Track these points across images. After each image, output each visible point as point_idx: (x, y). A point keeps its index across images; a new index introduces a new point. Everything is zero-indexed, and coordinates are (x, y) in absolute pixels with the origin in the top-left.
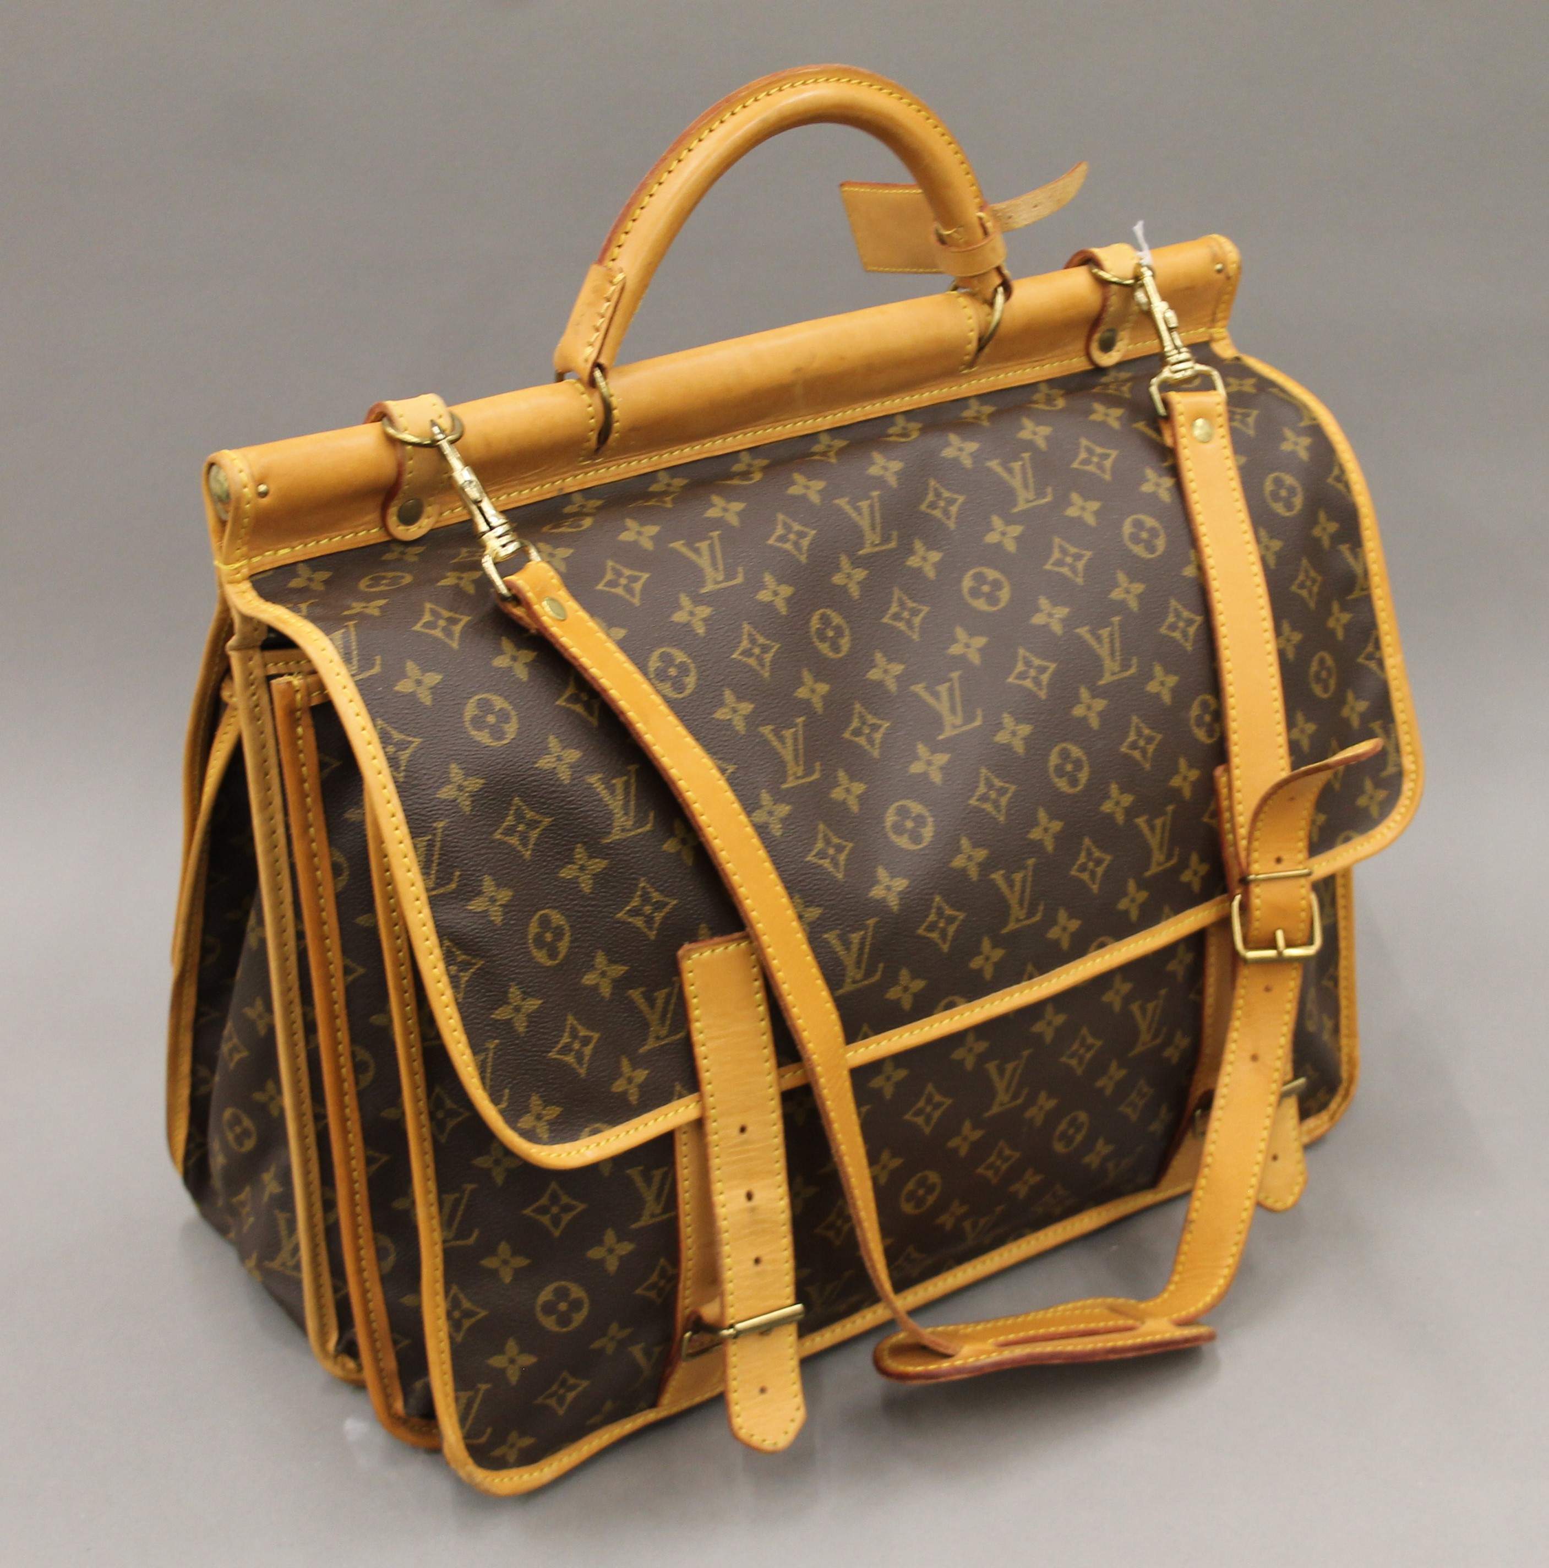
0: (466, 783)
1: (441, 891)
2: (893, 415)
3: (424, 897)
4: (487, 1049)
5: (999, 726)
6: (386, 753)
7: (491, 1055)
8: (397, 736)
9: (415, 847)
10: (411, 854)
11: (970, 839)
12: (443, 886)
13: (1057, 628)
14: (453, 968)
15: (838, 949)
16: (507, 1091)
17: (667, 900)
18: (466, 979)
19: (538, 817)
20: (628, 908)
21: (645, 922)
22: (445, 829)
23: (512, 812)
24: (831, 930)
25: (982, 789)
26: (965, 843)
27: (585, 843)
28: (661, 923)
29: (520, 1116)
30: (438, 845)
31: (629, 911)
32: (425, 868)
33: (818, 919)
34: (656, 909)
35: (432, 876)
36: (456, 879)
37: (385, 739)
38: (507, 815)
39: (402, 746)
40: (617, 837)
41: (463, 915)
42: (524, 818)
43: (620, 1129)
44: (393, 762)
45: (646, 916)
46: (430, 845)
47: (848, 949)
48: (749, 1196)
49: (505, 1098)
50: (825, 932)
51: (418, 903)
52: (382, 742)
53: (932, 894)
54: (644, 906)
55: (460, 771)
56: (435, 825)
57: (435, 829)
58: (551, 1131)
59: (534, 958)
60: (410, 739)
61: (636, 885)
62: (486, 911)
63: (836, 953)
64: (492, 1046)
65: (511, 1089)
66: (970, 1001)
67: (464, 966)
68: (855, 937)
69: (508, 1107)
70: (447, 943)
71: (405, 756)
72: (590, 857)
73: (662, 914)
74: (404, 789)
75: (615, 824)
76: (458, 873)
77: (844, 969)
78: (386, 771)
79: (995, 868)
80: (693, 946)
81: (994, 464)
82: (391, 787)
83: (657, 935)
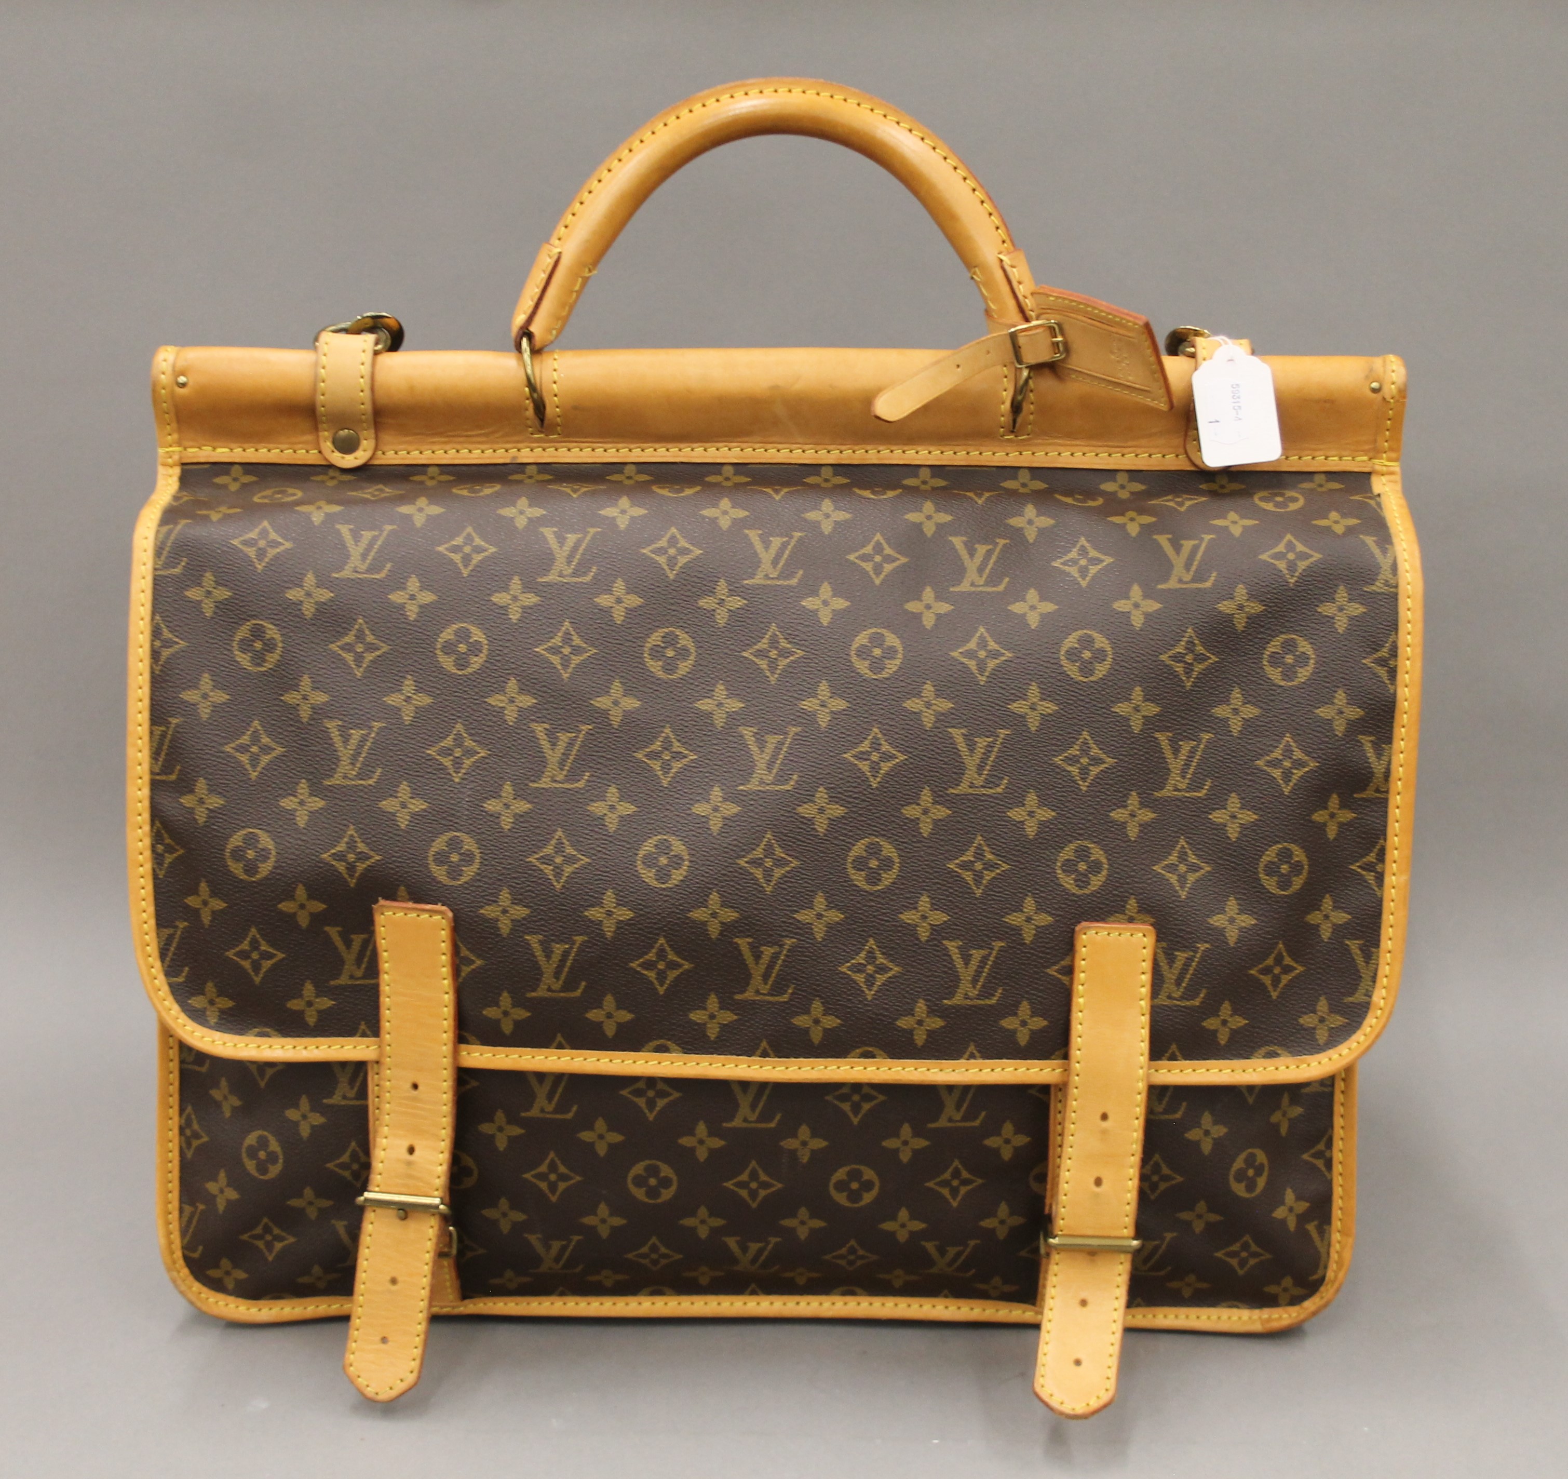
0: (211, 694)
1: (163, 778)
2: (919, 466)
3: (147, 778)
4: (176, 927)
5: (809, 798)
6: (152, 645)
7: (179, 933)
8: (167, 634)
9: (151, 733)
10: (146, 738)
11: (722, 896)
12: (166, 774)
13: (928, 720)
14: (160, 848)
15: (537, 954)
16: (187, 969)
17: (372, 853)
18: (170, 860)
19: (273, 745)
20: (333, 851)
21: (347, 868)
22: (178, 726)
23: (249, 733)
24: (535, 933)
25: (758, 853)
26: (714, 897)
27: (308, 780)
28: (362, 874)
29: (193, 995)
30: (169, 737)
31: (334, 854)
32: (155, 754)
33: (524, 919)
34: (360, 859)
35: (160, 763)
36: (176, 772)
37: (156, 633)
38: (244, 734)
39: (167, 644)
40: (338, 782)
41: (175, 805)
42: (259, 741)
43: (289, 1042)
44: (155, 655)
45: (348, 863)
46: (163, 736)
47: (548, 957)
48: (411, 1150)
49: (184, 974)
50: (528, 934)
51: (140, 781)
52: (153, 636)
53: (658, 935)
54: (349, 853)
55: (210, 682)
56: (170, 719)
57: (170, 723)
58: (221, 1018)
59: (228, 866)
60: (177, 640)
61: (345, 832)
62: (193, 809)
63: (535, 957)
64: (181, 926)
65: (191, 968)
66: (685, 1053)
67: (170, 849)
68: (558, 949)
69: (184, 982)
70: (158, 824)
71: (166, 653)
72: (311, 795)
73: (365, 866)
74: (157, 682)
75: (339, 770)
76: (178, 767)
77: (541, 974)
78: (147, 661)
79: (743, 934)
80: (388, 903)
81: (958, 542)
82: (147, 676)
83: (357, 884)
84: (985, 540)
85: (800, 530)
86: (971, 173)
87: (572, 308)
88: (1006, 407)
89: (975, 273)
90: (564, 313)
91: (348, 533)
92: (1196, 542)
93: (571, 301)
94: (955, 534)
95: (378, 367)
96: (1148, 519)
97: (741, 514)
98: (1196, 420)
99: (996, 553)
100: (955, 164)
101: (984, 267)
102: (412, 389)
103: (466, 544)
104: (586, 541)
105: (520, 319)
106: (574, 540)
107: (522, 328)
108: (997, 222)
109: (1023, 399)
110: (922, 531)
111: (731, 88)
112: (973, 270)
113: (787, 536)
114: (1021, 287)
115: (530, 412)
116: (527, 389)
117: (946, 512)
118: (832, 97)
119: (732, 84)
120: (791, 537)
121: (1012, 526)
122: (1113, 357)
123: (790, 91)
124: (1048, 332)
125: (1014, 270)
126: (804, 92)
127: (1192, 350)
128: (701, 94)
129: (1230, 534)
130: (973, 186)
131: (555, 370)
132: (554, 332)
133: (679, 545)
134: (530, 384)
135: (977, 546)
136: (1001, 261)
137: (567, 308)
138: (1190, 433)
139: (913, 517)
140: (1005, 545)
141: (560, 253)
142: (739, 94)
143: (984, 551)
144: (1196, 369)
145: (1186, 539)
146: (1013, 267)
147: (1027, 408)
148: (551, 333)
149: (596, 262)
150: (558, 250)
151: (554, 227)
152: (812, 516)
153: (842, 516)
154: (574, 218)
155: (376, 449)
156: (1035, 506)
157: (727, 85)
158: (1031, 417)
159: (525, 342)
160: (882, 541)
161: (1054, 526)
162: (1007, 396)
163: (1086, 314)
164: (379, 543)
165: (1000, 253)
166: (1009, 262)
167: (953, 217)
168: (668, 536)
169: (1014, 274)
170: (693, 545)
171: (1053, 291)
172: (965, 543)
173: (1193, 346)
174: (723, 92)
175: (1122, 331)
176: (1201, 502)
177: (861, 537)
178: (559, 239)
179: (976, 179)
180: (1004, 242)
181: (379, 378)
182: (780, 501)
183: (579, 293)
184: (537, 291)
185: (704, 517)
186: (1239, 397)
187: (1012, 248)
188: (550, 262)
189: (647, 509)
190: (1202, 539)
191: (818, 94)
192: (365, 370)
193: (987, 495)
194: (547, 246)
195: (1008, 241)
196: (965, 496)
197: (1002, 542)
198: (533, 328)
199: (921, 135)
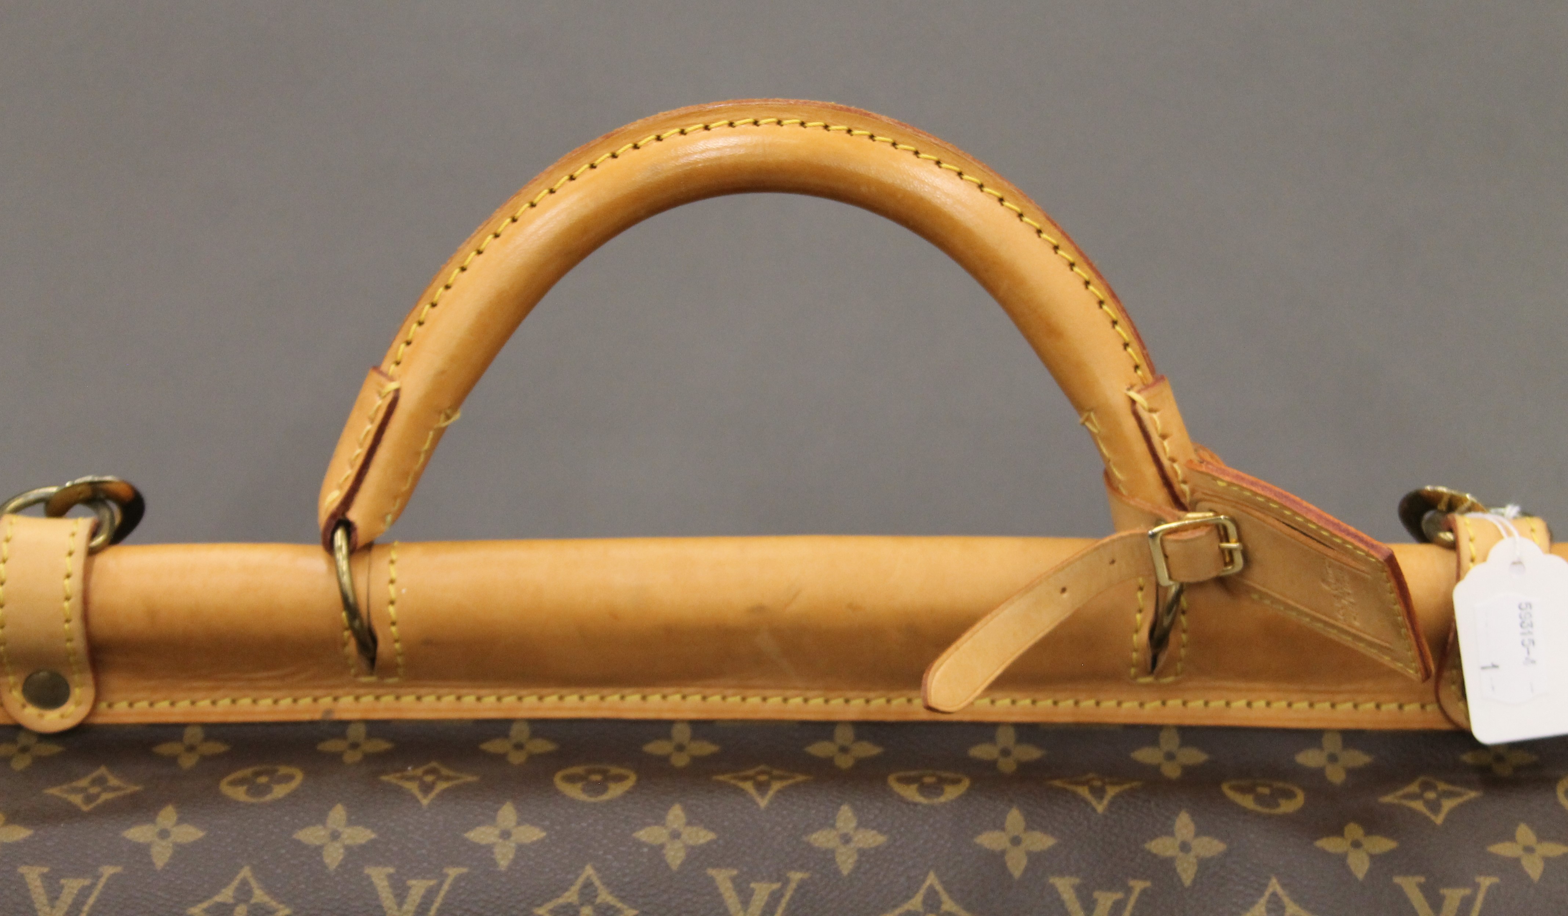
81: (1064, 887)
84: (1111, 884)
85: (802, 868)
86: (1081, 254)
87: (417, 477)
88: (1142, 637)
89: (1088, 419)
90: (405, 488)
91: (38, 883)
92: (1467, 891)
93: (417, 467)
94: (1061, 873)
95: (95, 578)
96: (1383, 845)
97: (703, 836)
98: (1458, 655)
99: (1129, 907)
100: (1055, 242)
101: (1104, 413)
102: (152, 614)
103: (238, 901)
104: (442, 893)
105: (331, 498)
106: (422, 891)
107: (333, 516)
108: (1124, 335)
109: (1172, 623)
110: (1003, 867)
111: (681, 117)
112: (1086, 415)
113: (778, 880)
114: (1166, 443)
115: (352, 647)
116: (344, 614)
117: (1044, 829)
118: (849, 131)
119: (682, 111)
120: (786, 882)
121: (1155, 856)
122: (1325, 587)
123: (779, 123)
124: (1215, 533)
125: (1155, 416)
126: (802, 124)
127: (1448, 536)
128: (631, 127)
129: (1523, 876)
130: (1086, 277)
131: (392, 582)
132: (389, 518)
133: (598, 900)
134: (350, 607)
135: (1096, 894)
136: (1133, 402)
137: (410, 479)
138: (1446, 674)
139: (989, 840)
140: (1144, 892)
141: (397, 391)
142: (694, 128)
143: (1109, 903)
144: (1458, 578)
145: (1448, 885)
146: (1151, 410)
147: (1179, 639)
148: (383, 518)
149: (457, 404)
150: (392, 386)
151: (388, 344)
152: (821, 839)
153: (871, 839)
154: (421, 329)
155: (97, 700)
156: (1193, 815)
157: (675, 113)
158: (1183, 652)
159: (340, 538)
160: (939, 888)
161: (1227, 854)
162: (1143, 621)
163: (1280, 518)
164: (91, 901)
165: (1129, 389)
166: (1145, 404)
167: (1054, 332)
168: (580, 881)
169: (1155, 422)
170: (623, 899)
171: (1224, 472)
172: (1078, 889)
173: (1451, 530)
174: (668, 123)
175: (1345, 559)
176: (1470, 802)
177: (902, 880)
178: (398, 363)
179: (1090, 265)
180: (1136, 367)
181: (97, 598)
182: (768, 809)
183: (430, 453)
184: (360, 452)
185: (640, 844)
186: (1531, 625)
187: (1150, 379)
188: (380, 404)
189: (545, 829)
190: (1476, 887)
191: (826, 127)
192: (73, 585)
193: (1112, 792)
194: (373, 378)
195: (1144, 366)
196: (1075, 795)
197: (1138, 886)
198: (354, 515)
199: (999, 194)
